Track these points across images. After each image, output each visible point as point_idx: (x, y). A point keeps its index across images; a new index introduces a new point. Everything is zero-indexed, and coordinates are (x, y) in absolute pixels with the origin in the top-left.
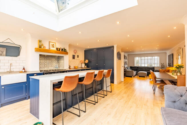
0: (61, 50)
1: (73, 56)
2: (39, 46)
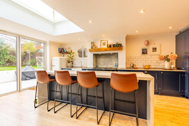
0: (112, 46)
1: (143, 50)
2: (91, 47)
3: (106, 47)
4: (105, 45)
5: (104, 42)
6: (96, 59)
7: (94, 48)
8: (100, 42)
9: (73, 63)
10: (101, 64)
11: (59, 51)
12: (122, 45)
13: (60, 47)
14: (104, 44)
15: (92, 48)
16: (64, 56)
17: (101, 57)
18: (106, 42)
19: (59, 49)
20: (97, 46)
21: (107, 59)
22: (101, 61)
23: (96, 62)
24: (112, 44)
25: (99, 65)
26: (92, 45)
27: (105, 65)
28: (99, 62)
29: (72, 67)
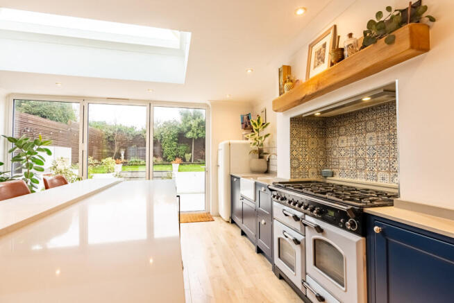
2: (280, 90)
3: (324, 68)
4: (323, 61)
5: (319, 45)
6: (326, 143)
7: (285, 90)
8: (307, 51)
9: (268, 161)
10: (344, 163)
11: (242, 123)
12: (424, 5)
14: (321, 58)
15: (281, 94)
17: (342, 130)
18: (329, 39)
20: (298, 80)
21: (369, 135)
22: (343, 153)
23: (325, 156)
24: (350, 35)
25: (335, 170)
26: (282, 80)
27: (361, 170)
28: (335, 153)
29: (267, 172)
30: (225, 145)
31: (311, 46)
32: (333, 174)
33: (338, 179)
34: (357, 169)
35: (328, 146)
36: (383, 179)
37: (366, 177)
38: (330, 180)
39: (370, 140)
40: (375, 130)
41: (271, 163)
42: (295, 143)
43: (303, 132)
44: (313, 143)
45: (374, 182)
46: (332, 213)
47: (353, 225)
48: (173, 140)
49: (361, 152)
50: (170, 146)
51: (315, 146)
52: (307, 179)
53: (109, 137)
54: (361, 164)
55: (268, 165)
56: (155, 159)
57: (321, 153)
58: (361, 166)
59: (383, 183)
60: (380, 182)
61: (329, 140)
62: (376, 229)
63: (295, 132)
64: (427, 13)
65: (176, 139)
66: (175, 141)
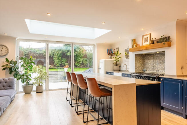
0: (155, 42)
3: (147, 43)
4: (147, 41)
5: (146, 37)
6: (144, 61)
7: (134, 46)
8: (142, 37)
9: (120, 66)
10: (150, 67)
11: (108, 52)
12: (170, 38)
13: (109, 48)
14: (146, 41)
15: (132, 47)
16: (111, 58)
17: (149, 58)
18: (149, 36)
19: (108, 50)
20: (138, 44)
21: (157, 60)
22: (149, 64)
23: (144, 65)
24: (155, 38)
25: (147, 69)
26: (133, 43)
27: (155, 69)
28: (147, 64)
29: (119, 71)
30: (104, 61)
31: (143, 36)
32: (146, 71)
33: (148, 72)
34: (154, 69)
35: (145, 62)
36: (161, 71)
37: (156, 71)
38: (145, 72)
39: (157, 61)
40: (159, 59)
41: (121, 67)
42: (136, 61)
43: (138, 58)
44: (141, 61)
45: (158, 72)
46: (151, 79)
47: (157, 80)
48: (60, 56)
49: (155, 64)
50: (58, 59)
51: (141, 62)
52: (139, 72)
53: (26, 55)
54: (155, 67)
55: (120, 68)
56: (50, 66)
57: (143, 64)
58: (155, 68)
59: (161, 72)
60: (160, 72)
61: (145, 61)
62: (161, 80)
63: (136, 58)
64: (170, 40)
65: (61, 56)
66: (60, 57)
